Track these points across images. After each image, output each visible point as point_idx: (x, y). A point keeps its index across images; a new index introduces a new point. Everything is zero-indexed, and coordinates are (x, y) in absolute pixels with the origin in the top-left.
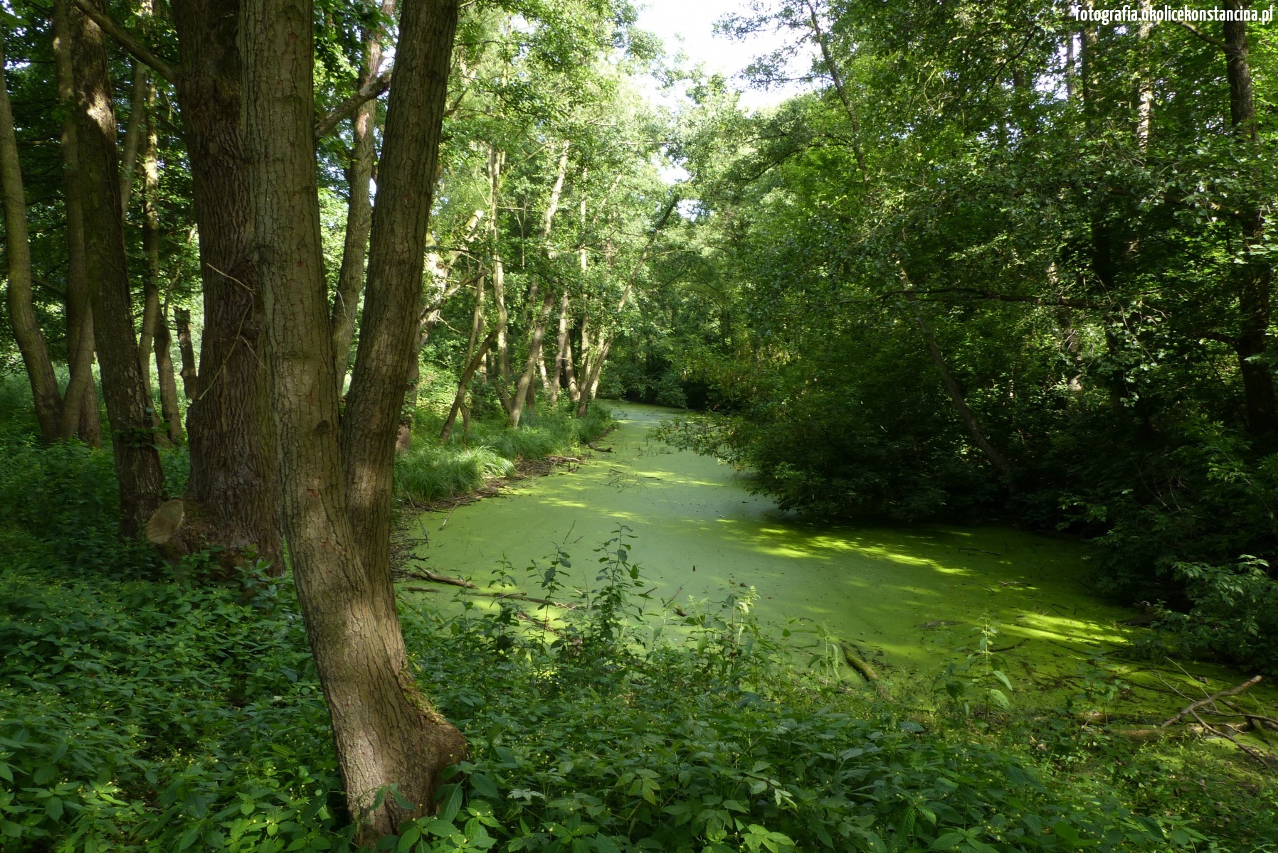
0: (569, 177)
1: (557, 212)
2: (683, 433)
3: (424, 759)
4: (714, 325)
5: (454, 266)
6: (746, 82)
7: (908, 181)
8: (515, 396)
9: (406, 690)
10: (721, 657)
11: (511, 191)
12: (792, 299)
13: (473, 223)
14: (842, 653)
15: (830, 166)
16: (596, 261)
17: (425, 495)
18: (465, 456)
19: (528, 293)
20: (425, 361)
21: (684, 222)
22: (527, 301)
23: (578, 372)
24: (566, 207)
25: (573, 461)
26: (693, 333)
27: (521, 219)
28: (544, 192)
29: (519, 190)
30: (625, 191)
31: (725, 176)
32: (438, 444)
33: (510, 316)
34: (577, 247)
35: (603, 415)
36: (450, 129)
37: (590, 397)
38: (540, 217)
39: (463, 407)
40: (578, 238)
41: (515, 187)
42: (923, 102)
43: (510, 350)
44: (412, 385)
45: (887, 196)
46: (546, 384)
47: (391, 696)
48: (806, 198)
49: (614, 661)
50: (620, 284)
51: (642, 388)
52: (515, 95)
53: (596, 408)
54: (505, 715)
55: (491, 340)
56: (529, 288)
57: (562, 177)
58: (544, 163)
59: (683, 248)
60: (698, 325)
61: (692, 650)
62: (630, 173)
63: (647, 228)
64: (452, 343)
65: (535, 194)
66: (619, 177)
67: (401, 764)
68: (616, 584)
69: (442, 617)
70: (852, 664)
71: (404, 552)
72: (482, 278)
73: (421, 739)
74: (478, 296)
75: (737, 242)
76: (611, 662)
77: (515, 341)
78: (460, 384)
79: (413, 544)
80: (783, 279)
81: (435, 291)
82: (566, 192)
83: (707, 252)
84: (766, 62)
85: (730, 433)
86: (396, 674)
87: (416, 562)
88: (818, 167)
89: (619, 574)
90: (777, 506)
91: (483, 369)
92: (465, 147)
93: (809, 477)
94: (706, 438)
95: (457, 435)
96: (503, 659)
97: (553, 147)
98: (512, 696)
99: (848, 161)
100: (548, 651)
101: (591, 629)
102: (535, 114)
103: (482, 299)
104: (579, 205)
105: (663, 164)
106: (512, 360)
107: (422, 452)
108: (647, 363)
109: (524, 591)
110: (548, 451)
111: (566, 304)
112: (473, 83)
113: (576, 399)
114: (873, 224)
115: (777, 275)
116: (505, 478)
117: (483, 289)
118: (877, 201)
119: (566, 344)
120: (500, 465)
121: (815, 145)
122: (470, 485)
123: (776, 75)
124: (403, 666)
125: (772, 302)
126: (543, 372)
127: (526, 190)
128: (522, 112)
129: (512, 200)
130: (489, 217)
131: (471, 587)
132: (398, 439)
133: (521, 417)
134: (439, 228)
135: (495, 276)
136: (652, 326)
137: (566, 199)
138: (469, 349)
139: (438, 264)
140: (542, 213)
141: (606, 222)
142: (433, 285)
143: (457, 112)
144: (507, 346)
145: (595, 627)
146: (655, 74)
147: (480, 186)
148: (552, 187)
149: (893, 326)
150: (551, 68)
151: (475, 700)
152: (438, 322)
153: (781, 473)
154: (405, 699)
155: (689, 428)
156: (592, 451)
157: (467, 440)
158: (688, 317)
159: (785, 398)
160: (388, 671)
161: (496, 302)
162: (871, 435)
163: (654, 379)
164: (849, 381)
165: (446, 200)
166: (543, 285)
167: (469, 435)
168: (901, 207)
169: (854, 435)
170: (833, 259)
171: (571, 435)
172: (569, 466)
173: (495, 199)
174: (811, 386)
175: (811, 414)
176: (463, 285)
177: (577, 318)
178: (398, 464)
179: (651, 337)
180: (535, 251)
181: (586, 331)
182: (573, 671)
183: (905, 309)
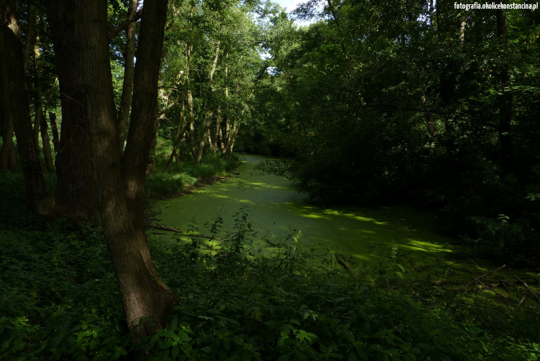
0: (220, 57)
1: (215, 71)
2: (270, 166)
3: (160, 305)
4: (283, 121)
5: (171, 95)
6: (296, 16)
7: (364, 59)
8: (198, 151)
9: (152, 276)
10: (286, 260)
11: (195, 62)
12: (316, 109)
13: (179, 76)
14: (336, 258)
15: (331, 53)
16: (232, 93)
17: (160, 193)
18: (177, 176)
19: (203, 106)
20: (159, 136)
21: (270, 76)
22: (203, 110)
23: (225, 140)
24: (219, 70)
25: (223, 178)
26: (273, 124)
27: (200, 74)
28: (210, 63)
29: (199, 62)
30: (244, 62)
31: (287, 56)
32: (165, 171)
33: (195, 116)
34: (224, 87)
35: (236, 159)
36: (169, 35)
37: (230, 151)
38: (208, 74)
39: (176, 155)
40: (224, 83)
41: (197, 61)
42: (371, 25)
43: (195, 130)
44: (154, 146)
45: (355, 66)
46: (211, 146)
47: (145, 279)
48: (321, 67)
49: (241, 263)
50: (242, 103)
51: (252, 147)
52: (197, 20)
53: (233, 156)
54: (194, 286)
55: (187, 127)
56: (203, 104)
57: (217, 56)
58: (209, 51)
59: (269, 87)
60: (276, 120)
61: (274, 257)
62: (247, 55)
63: (254, 79)
64: (170, 128)
65: (206, 64)
66: (242, 57)
67: (150, 307)
68: (241, 230)
69: (167, 245)
70: (340, 262)
71: (151, 218)
72: (183, 100)
73: (159, 297)
74: (182, 107)
75: (292, 85)
76: (239, 263)
77: (198, 127)
78: (174, 146)
79: (155, 214)
80: (311, 101)
81: (163, 106)
82: (219, 63)
83: (279, 89)
84: (304, 7)
85: (289, 166)
86: (148, 269)
87: (156, 222)
88: (327, 54)
89: (243, 226)
90: (309, 197)
91: (184, 139)
92: (175, 43)
93: (323, 185)
94: (279, 169)
95: (173, 167)
96: (194, 262)
97: (213, 43)
98: (198, 278)
99: (339, 50)
100: (213, 258)
101: (231, 249)
102: (205, 29)
103: (183, 109)
104: (225, 69)
105: (261, 51)
106: (197, 135)
107: (158, 175)
108: (254, 137)
109: (203, 234)
110: (212, 174)
111: (219, 111)
112: (178, 15)
113: (224, 152)
114: (349, 78)
115: (309, 99)
116: (194, 186)
117: (183, 105)
118: (351, 68)
119: (219, 129)
120: (191, 180)
121: (325, 43)
122: (179, 189)
123: (309, 13)
124: (150, 266)
125: (307, 111)
126: (210, 140)
127: (202, 62)
128: (200, 28)
129: (196, 67)
130: (186, 74)
131: (180, 232)
132: (147, 169)
133: (201, 160)
134: (164, 78)
135: (189, 99)
136: (257, 121)
137: (219, 66)
138: (178, 130)
139: (164, 95)
140: (209, 72)
141: (236, 76)
142: (162, 103)
143: (171, 28)
144: (194, 129)
145: (233, 248)
146: (257, 12)
147: (182, 60)
148: (213, 61)
149: (358, 121)
150: (212, 9)
151: (182, 280)
152: (164, 119)
153: (311, 183)
154: (151, 280)
155: (272, 164)
156: (231, 174)
157: (178, 170)
158: (272, 117)
159: (312, 151)
160: (144, 268)
161: (189, 110)
162: (348, 167)
163: (257, 143)
164: (339, 144)
165: (167, 66)
166: (209, 103)
167: (179, 167)
168: (361, 70)
169: (341, 167)
170: (332, 92)
171: (222, 168)
172: (221, 181)
173: (188, 66)
174: (323, 146)
175: (323, 158)
176: (175, 103)
177: (224, 117)
178: (147, 180)
179: (256, 125)
180: (206, 88)
181: (228, 123)
182: (223, 267)
183: (363, 113)
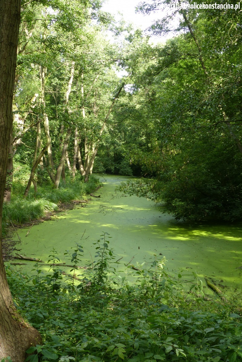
0: (76, 78)
1: (71, 92)
2: (131, 188)
3: (22, 344)
4: (143, 138)
5: (26, 118)
6: (152, 32)
7: (224, 73)
8: (56, 175)
9: (13, 314)
10: (152, 288)
11: (50, 84)
12: (176, 126)
13: (34, 100)
15: (190, 68)
16: (89, 113)
17: (19, 221)
18: (36, 203)
19: (60, 128)
20: (16, 161)
21: (127, 94)
22: (60, 132)
23: (84, 162)
24: (75, 90)
25: (83, 202)
26: (133, 143)
27: (55, 96)
28: (65, 84)
29: (54, 84)
30: (101, 82)
31: (144, 73)
32: (23, 198)
33: (52, 139)
34: (80, 108)
35: (96, 181)
36: (22, 59)
37: (89, 173)
38: (63, 95)
39: (34, 181)
40: (81, 104)
41: (52, 82)
42: (228, 39)
43: (53, 154)
44: (10, 173)
45: (215, 80)
46: (70, 168)
47: (6, 317)
48: (180, 82)
49: (105, 293)
50: (100, 123)
51: (113, 168)
52: (50, 43)
53: (93, 178)
54: (58, 320)
55: (45, 151)
56: (60, 126)
57: (72, 77)
58: (64, 71)
59: (127, 106)
60: (136, 139)
61: (139, 286)
62: (103, 74)
63: (111, 97)
64: (27, 152)
65: (61, 85)
66: (98, 76)
67: (12, 347)
68: (104, 258)
69: (28, 276)
70: (210, 286)
71: (11, 247)
72: (39, 123)
73: (21, 335)
74: (38, 131)
75: (151, 101)
77: (55, 150)
78: (32, 171)
79: (14, 244)
80: (171, 118)
81: (18, 130)
82: (74, 84)
83: (138, 107)
84: (159, 23)
85: (152, 187)
86: (8, 307)
87: (16, 252)
88: (184, 68)
90: (174, 218)
91: (42, 163)
92: (29, 66)
93: (188, 204)
94: (141, 190)
95: (32, 193)
96: (56, 294)
97: (68, 64)
98: (61, 311)
99: (197, 66)
100: (75, 288)
101: (94, 279)
102: (59, 50)
103: (40, 132)
104: (80, 89)
105: (117, 69)
106: (54, 159)
107: (16, 202)
108: (114, 157)
109: (65, 262)
110: (72, 198)
111: (77, 133)
112: (31, 38)
113: (84, 174)
114: (209, 93)
115: (168, 117)
116: (54, 212)
117: (40, 128)
118: (211, 83)
119: (78, 151)
120: (51, 206)
121: (183, 59)
122: (38, 216)
123: (164, 29)
125: (167, 129)
126: (68, 163)
127: (57, 83)
128: (53, 50)
129: (51, 88)
130: (41, 96)
131: (41, 262)
132: (5, 196)
133: (59, 184)
134: (19, 102)
135: (45, 123)
136: (116, 141)
137: (75, 87)
138: (35, 155)
139: (19, 119)
140: (64, 93)
141: (93, 96)
142: (18, 128)
143: (24, 51)
144: (52, 152)
145: (96, 278)
146: (111, 30)
147: (36, 83)
148: (68, 82)
149: (221, 136)
150: (65, 30)
151: (44, 314)
152: (21, 144)
153: (175, 203)
154: (13, 318)
155: (134, 186)
156: (92, 197)
157: (36, 195)
158: (131, 135)
159: (175, 170)
160: (4, 307)
161: (46, 134)
162: (214, 184)
163: (118, 163)
164: (203, 161)
165: (22, 90)
166: (66, 125)
167: (37, 193)
168: (221, 85)
169: (206, 185)
170: (193, 109)
171: (82, 191)
172: (82, 205)
173: (43, 88)
174: (186, 164)
175: (187, 176)
176: (31, 127)
177: (82, 138)
178: (6, 208)
179: (116, 145)
180: (62, 110)
181: (86, 144)
182: (87, 298)
183: (225, 129)
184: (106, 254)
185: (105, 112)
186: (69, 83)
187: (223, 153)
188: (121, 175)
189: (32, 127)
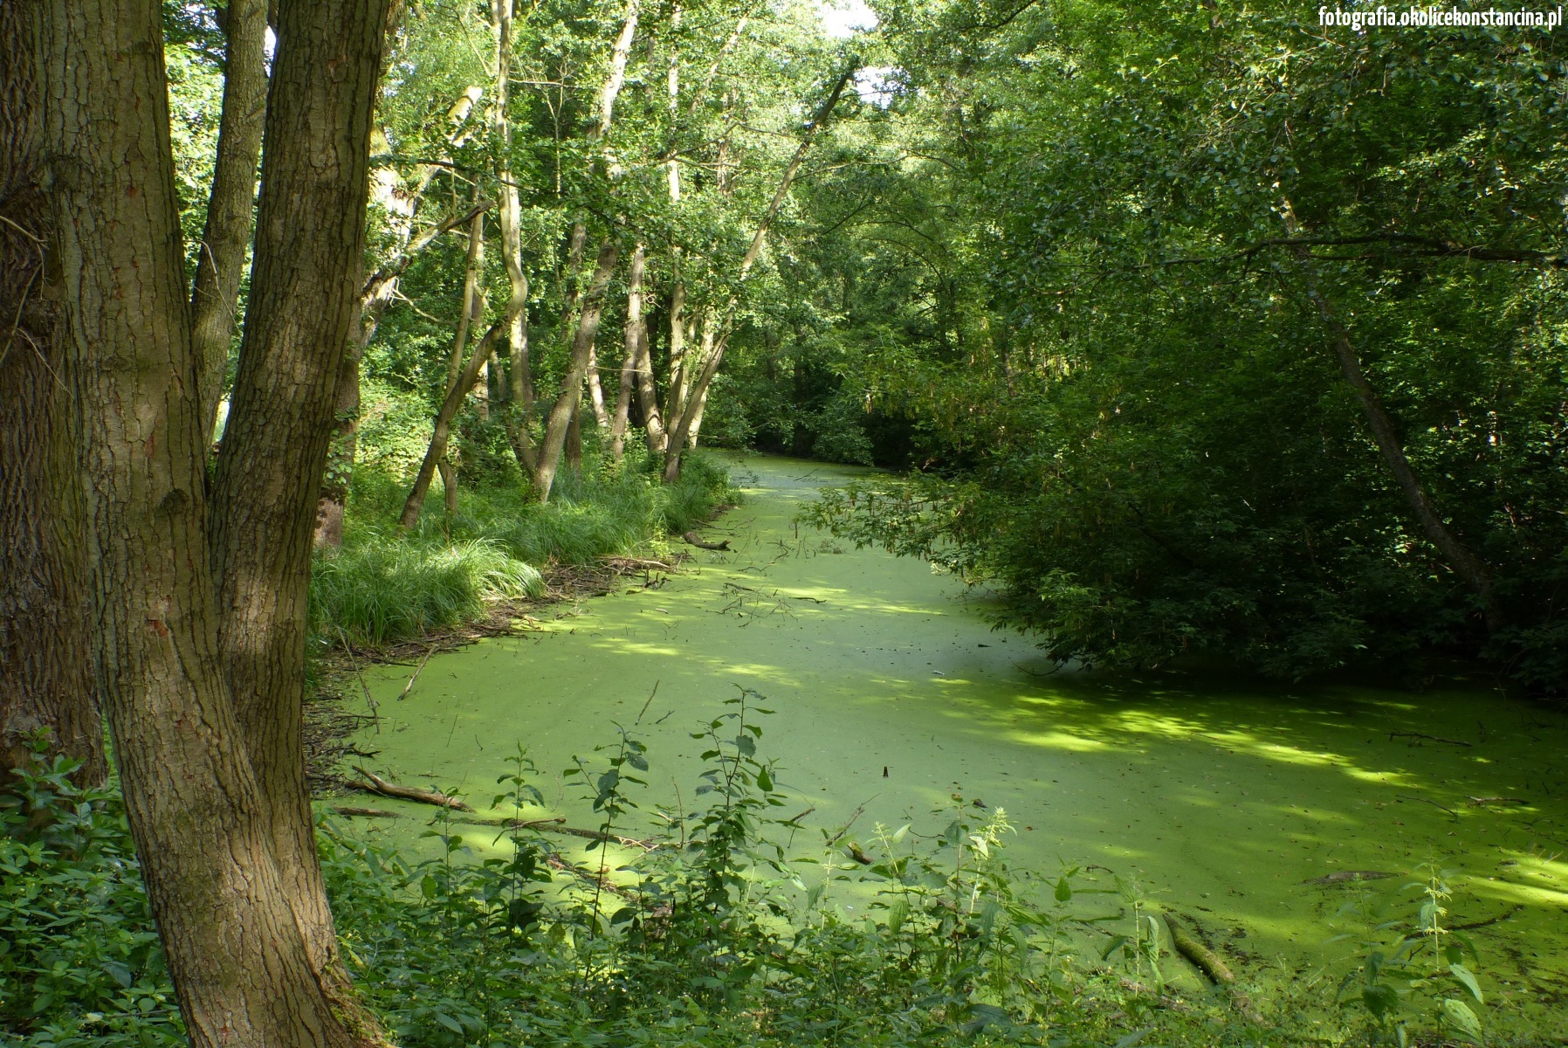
0: (647, 24)
1: (624, 88)
2: (865, 513)
4: (924, 306)
5: (425, 193)
8: (543, 443)
9: (335, 1001)
10: (935, 940)
11: (536, 49)
12: (1074, 254)
13: (462, 110)
14: (1167, 932)
16: (699, 182)
17: (372, 632)
18: (448, 558)
19: (568, 242)
20: (371, 376)
21: (867, 111)
22: (566, 260)
23: (665, 397)
24: (640, 79)
25: (653, 567)
26: (883, 321)
27: (555, 102)
28: (599, 50)
29: (550, 48)
30: (754, 48)
31: (943, 19)
32: (397, 534)
33: (532, 289)
34: (661, 156)
35: (712, 480)
37: (686, 444)
38: (590, 99)
39: (445, 466)
40: (663, 139)
41: (543, 42)
43: (533, 354)
44: (347, 422)
45: (1255, 59)
46: (603, 419)
47: (307, 1013)
48: (1101, 61)
49: (732, 948)
50: (744, 227)
51: (788, 427)
53: (699, 466)
55: (498, 335)
56: (569, 235)
57: (633, 22)
59: (865, 159)
60: (894, 306)
61: (879, 928)
63: (796, 120)
64: (422, 340)
65: (582, 55)
66: (743, 22)
68: (734, 801)
69: (403, 863)
70: (1185, 953)
71: (333, 742)
72: (480, 217)
74: (472, 250)
76: (725, 950)
77: (541, 336)
78: (438, 420)
79: (349, 726)
80: (1055, 217)
81: (390, 241)
82: (641, 51)
83: (911, 165)
85: (954, 513)
86: (317, 970)
87: (354, 760)
89: (740, 782)
90: (1044, 653)
91: (482, 391)
93: (1106, 598)
94: (908, 523)
95: (432, 517)
96: (522, 944)
98: (538, 1014)
100: (605, 926)
101: (688, 888)
103: (480, 256)
104: (665, 76)
106: (535, 375)
107: (364, 551)
108: (796, 379)
109: (562, 816)
110: (606, 548)
111: (640, 267)
113: (661, 447)
114: (1229, 112)
115: (1044, 209)
116: (524, 601)
117: (481, 237)
118: (1237, 68)
119: (640, 345)
120: (514, 575)
122: (457, 613)
124: (329, 957)
125: (1035, 262)
126: (598, 395)
127: (563, 47)
129: (536, 67)
130: (493, 99)
131: (459, 808)
132: (319, 524)
133: (554, 483)
134: (397, 121)
135: (504, 213)
136: (807, 308)
137: (640, 65)
138: (454, 352)
139: (397, 193)
140: (594, 91)
141: (717, 108)
142: (386, 230)
144: (528, 346)
145: (695, 883)
147: (477, 38)
148: (613, 41)
149: (1268, 308)
151: (466, 1020)
152: (396, 302)
153: (1052, 589)
154: (334, 1019)
155: (876, 503)
156: (692, 547)
157: (452, 527)
158: (875, 290)
159: (1060, 446)
160: (302, 966)
161: (506, 263)
162: (1225, 516)
163: (810, 409)
164: (1183, 414)
165: (412, 67)
166: (596, 229)
167: (456, 517)
168: (1281, 79)
169: (1191, 518)
170: (1151, 179)
171: (650, 517)
172: (647, 578)
173: (504, 64)
174: (1110, 422)
175: (1109, 476)
176: (444, 230)
177: (661, 293)
178: (318, 573)
179: (804, 328)
180: (582, 163)
181: (680, 318)
182: (653, 968)
183: (1290, 275)
184: (745, 782)
185: (767, 181)
186: (617, 47)
187: (1273, 384)
188: (820, 458)
189: (446, 232)
